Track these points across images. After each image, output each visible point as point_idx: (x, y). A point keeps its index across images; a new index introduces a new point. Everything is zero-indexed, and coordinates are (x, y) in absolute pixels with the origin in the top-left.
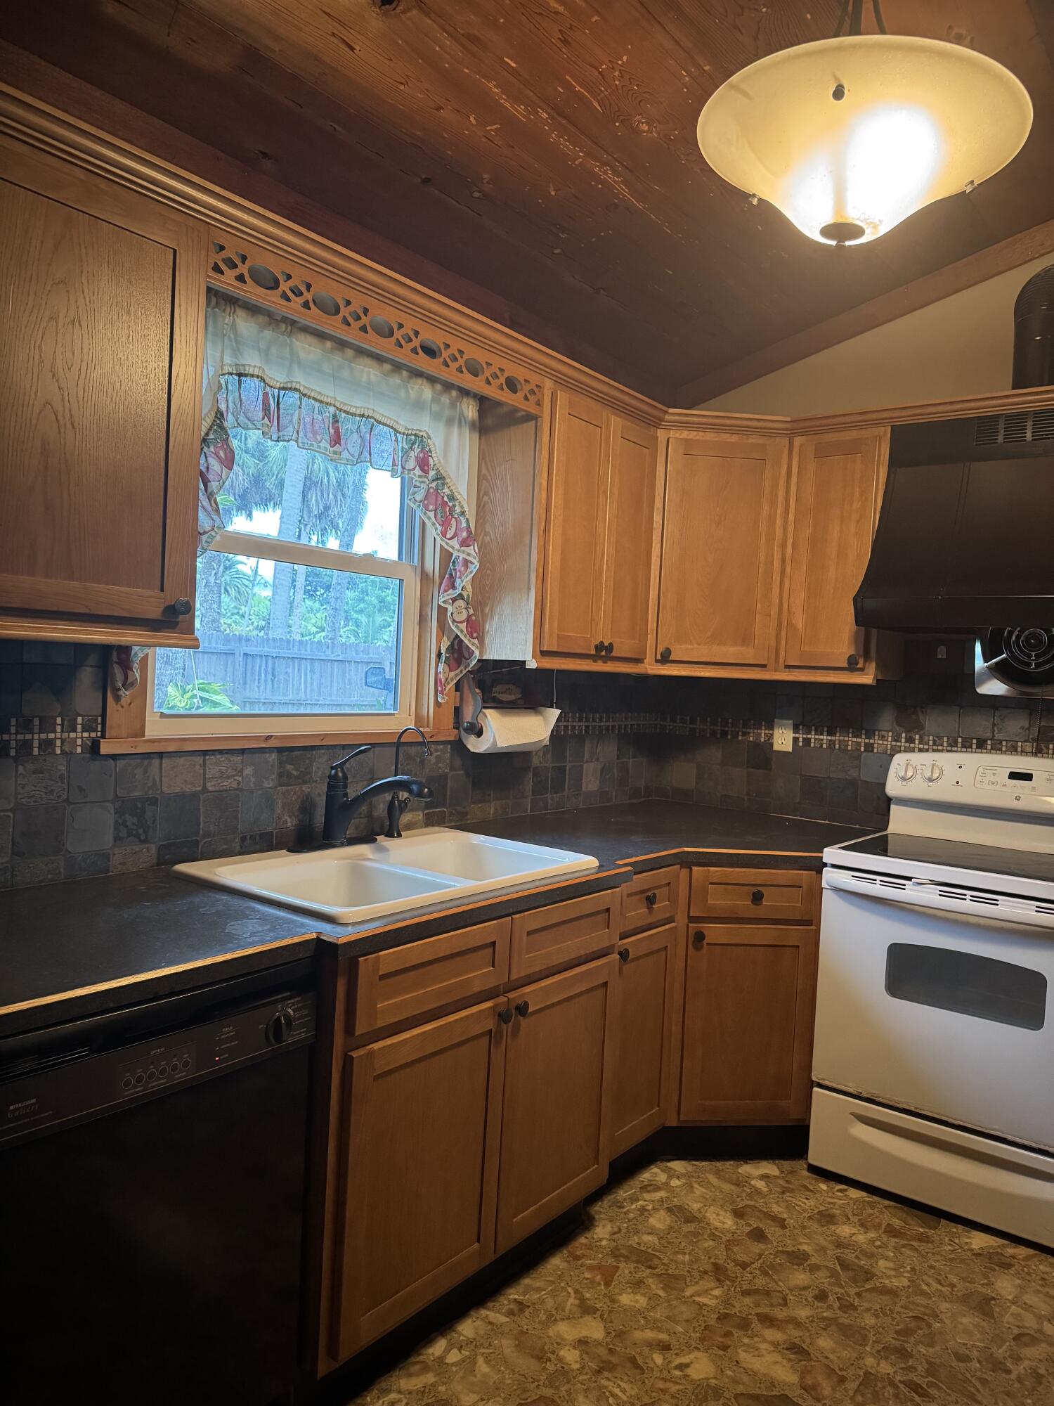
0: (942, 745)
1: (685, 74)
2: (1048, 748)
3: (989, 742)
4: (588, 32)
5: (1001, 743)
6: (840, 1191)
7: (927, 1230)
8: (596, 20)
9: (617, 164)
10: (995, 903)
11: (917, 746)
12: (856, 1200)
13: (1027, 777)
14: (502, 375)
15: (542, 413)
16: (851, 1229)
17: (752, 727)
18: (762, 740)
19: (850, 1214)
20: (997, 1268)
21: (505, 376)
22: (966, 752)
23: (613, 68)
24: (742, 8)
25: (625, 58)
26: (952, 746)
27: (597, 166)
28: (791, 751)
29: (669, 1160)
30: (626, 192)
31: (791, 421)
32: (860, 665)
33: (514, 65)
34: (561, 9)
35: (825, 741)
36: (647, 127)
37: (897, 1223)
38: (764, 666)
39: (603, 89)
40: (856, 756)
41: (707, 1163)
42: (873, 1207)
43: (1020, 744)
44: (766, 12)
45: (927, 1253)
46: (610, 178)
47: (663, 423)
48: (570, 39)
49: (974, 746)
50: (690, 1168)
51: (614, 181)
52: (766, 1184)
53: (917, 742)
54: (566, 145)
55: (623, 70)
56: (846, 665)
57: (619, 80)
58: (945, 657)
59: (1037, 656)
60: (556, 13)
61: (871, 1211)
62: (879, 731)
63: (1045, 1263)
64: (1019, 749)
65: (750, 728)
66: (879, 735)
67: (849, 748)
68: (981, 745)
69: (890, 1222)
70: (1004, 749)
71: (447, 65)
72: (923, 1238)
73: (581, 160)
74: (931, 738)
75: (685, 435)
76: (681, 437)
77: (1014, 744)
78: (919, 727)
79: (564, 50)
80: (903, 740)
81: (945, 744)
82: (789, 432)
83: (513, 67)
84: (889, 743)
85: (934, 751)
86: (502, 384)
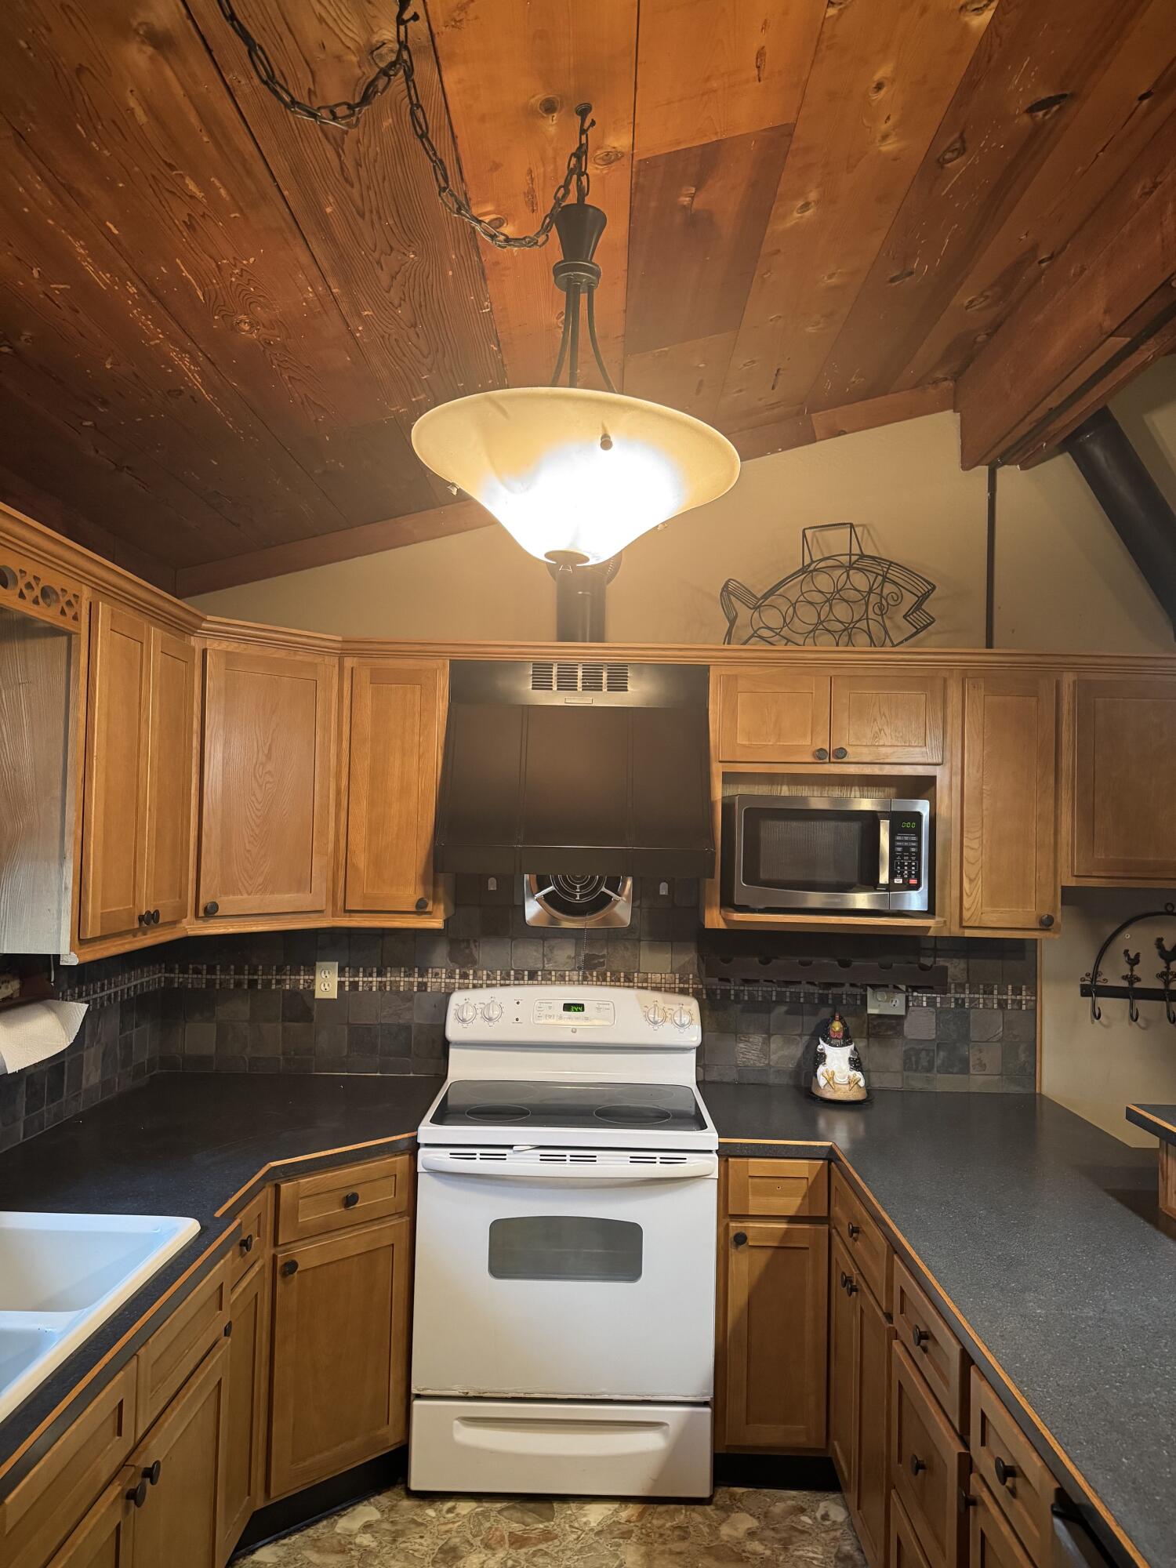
0: (495, 979)
1: (311, 290)
2: (592, 975)
3: (540, 973)
4: (221, 224)
5: (550, 973)
6: (450, 1511)
7: (546, 1524)
8: (235, 217)
9: (199, 354)
10: (592, 1159)
11: (471, 981)
12: (469, 1516)
13: (580, 1007)
14: (38, 584)
15: (80, 629)
16: (479, 1558)
17: (288, 973)
18: (301, 987)
19: (470, 1537)
20: (621, 1541)
21: (41, 586)
22: (519, 985)
23: (235, 266)
24: (392, 248)
25: (252, 260)
26: (505, 980)
27: (175, 351)
28: (336, 997)
29: (253, 1552)
30: (198, 382)
31: (343, 641)
32: (429, 909)
33: (116, 232)
34: (200, 195)
35: (374, 983)
36: (248, 328)
37: (516, 1527)
38: (321, 912)
39: (215, 281)
40: (408, 997)
41: (297, 1536)
42: (487, 1518)
43: (567, 973)
44: (412, 259)
45: (557, 1552)
46: (185, 365)
47: (199, 631)
48: (196, 225)
49: (526, 978)
50: (281, 1552)
51: (190, 370)
52: (373, 1536)
53: (471, 977)
54: (146, 323)
55: (246, 270)
56: (414, 909)
57: (237, 278)
58: (495, 889)
59: (581, 888)
60: (192, 197)
61: (488, 1525)
62: (432, 968)
63: (656, 1515)
64: (567, 979)
65: (286, 975)
66: (432, 973)
67: (402, 989)
68: (532, 976)
69: (511, 1530)
70: (553, 979)
71: (26, 210)
72: (548, 1536)
73: (158, 341)
74: (485, 972)
75: (225, 646)
76: (219, 648)
77: (562, 973)
78: (472, 962)
79: (185, 234)
80: (457, 977)
81: (499, 978)
82: (339, 652)
83: (114, 234)
84: (443, 980)
85: (488, 986)
86: (37, 597)
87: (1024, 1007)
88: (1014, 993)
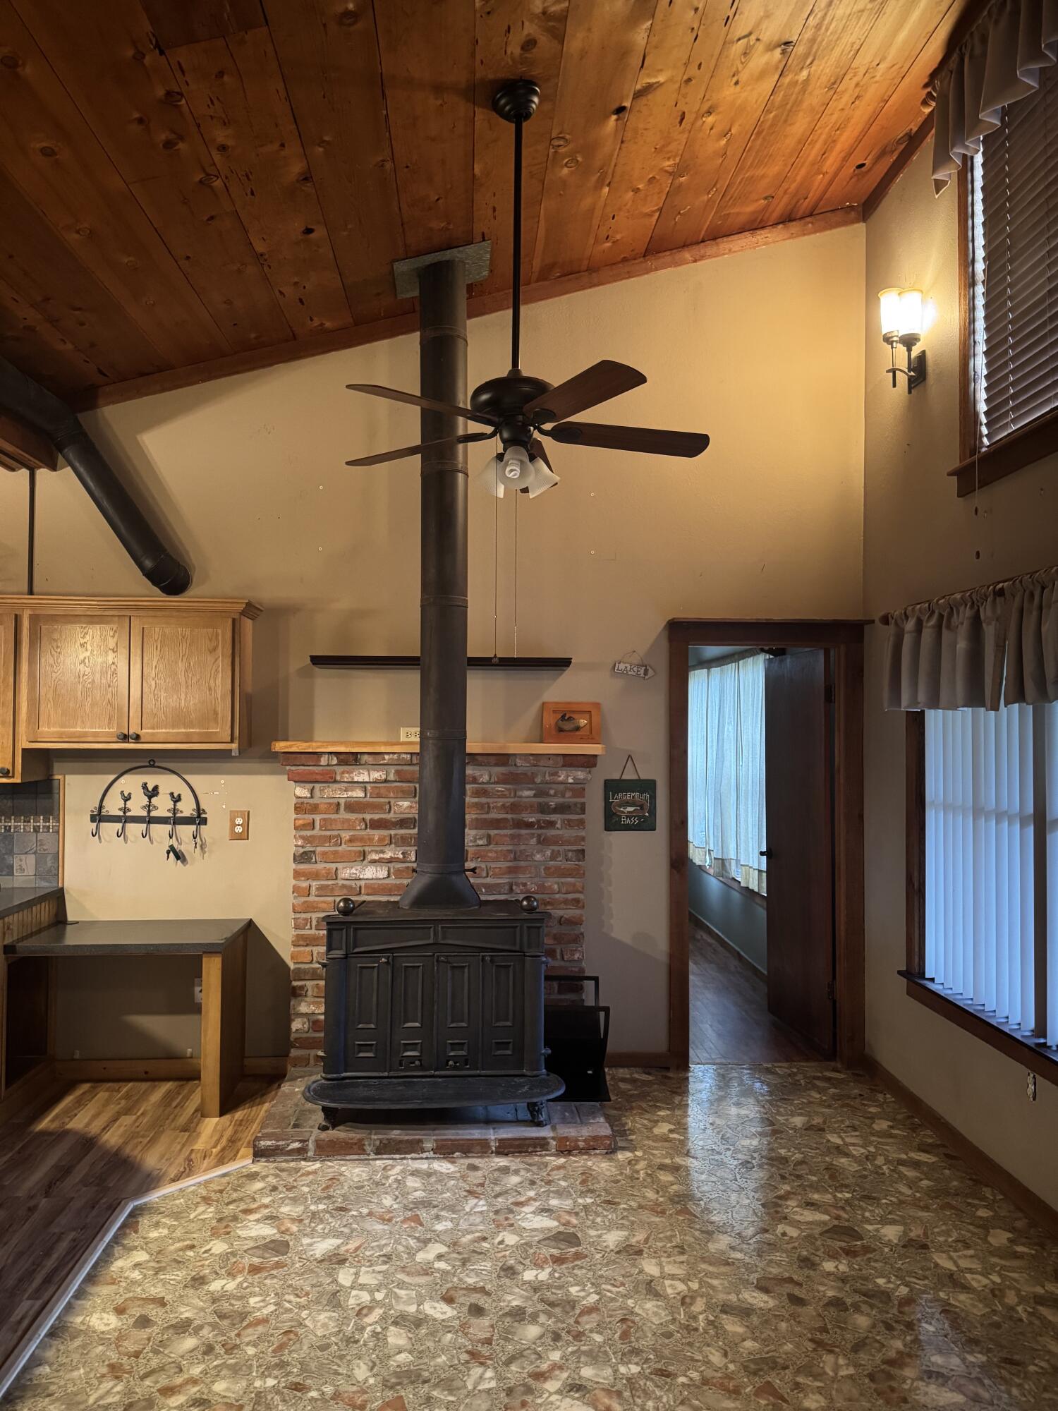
87: (51, 830)
88: (44, 821)
